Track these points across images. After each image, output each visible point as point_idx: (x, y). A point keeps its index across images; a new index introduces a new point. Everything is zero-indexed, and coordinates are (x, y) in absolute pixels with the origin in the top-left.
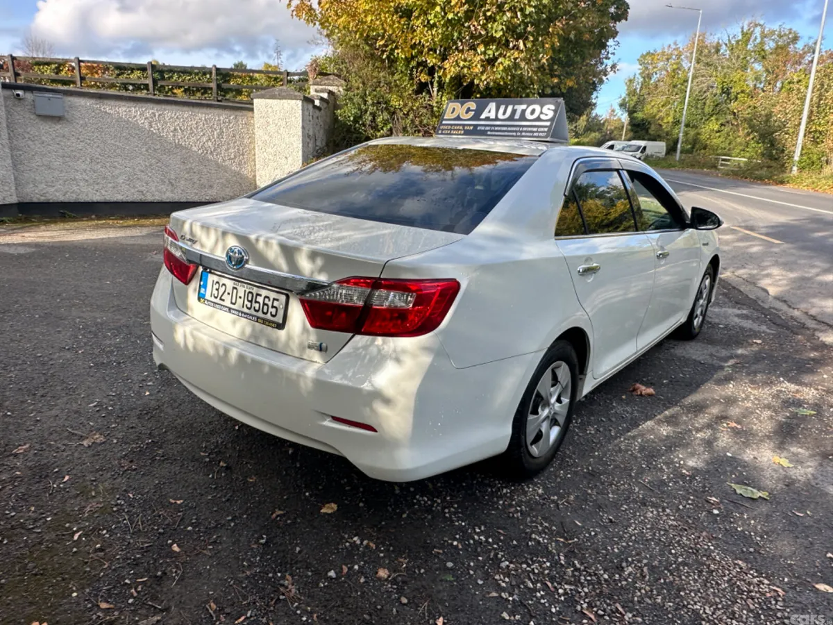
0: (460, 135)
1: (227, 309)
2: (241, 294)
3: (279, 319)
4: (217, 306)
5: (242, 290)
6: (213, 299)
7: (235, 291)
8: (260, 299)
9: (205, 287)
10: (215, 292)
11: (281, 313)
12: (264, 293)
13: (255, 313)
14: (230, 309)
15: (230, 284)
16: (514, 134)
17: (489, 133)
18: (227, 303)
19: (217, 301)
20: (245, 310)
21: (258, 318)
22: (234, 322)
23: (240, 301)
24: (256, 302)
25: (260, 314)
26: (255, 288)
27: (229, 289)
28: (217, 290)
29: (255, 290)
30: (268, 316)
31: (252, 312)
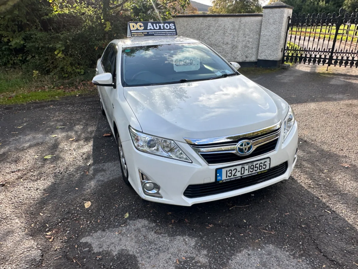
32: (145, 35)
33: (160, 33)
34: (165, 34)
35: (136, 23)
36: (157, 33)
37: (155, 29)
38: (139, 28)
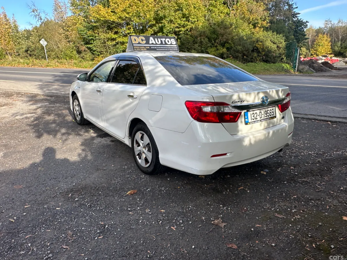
0: (145, 50)
1: (260, 121)
2: (263, 113)
3: (274, 115)
4: (255, 122)
5: (263, 112)
6: (253, 121)
7: (261, 113)
8: (269, 112)
9: (248, 118)
10: (253, 118)
11: (274, 113)
12: (269, 109)
13: (268, 117)
14: (261, 120)
15: (258, 112)
16: (167, 50)
17: (157, 49)
18: (259, 119)
19: (255, 120)
20: (265, 118)
21: (270, 118)
22: (261, 125)
23: (263, 116)
24: (268, 113)
25: (270, 117)
26: (267, 109)
27: (258, 114)
28: (254, 116)
29: (267, 110)
30: (272, 116)
31: (267, 117)
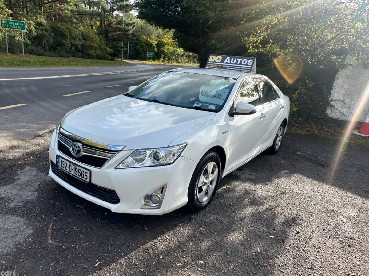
32: (219, 67)
33: (234, 67)
34: (239, 69)
35: (216, 56)
36: (231, 67)
37: (230, 63)
38: (217, 61)
